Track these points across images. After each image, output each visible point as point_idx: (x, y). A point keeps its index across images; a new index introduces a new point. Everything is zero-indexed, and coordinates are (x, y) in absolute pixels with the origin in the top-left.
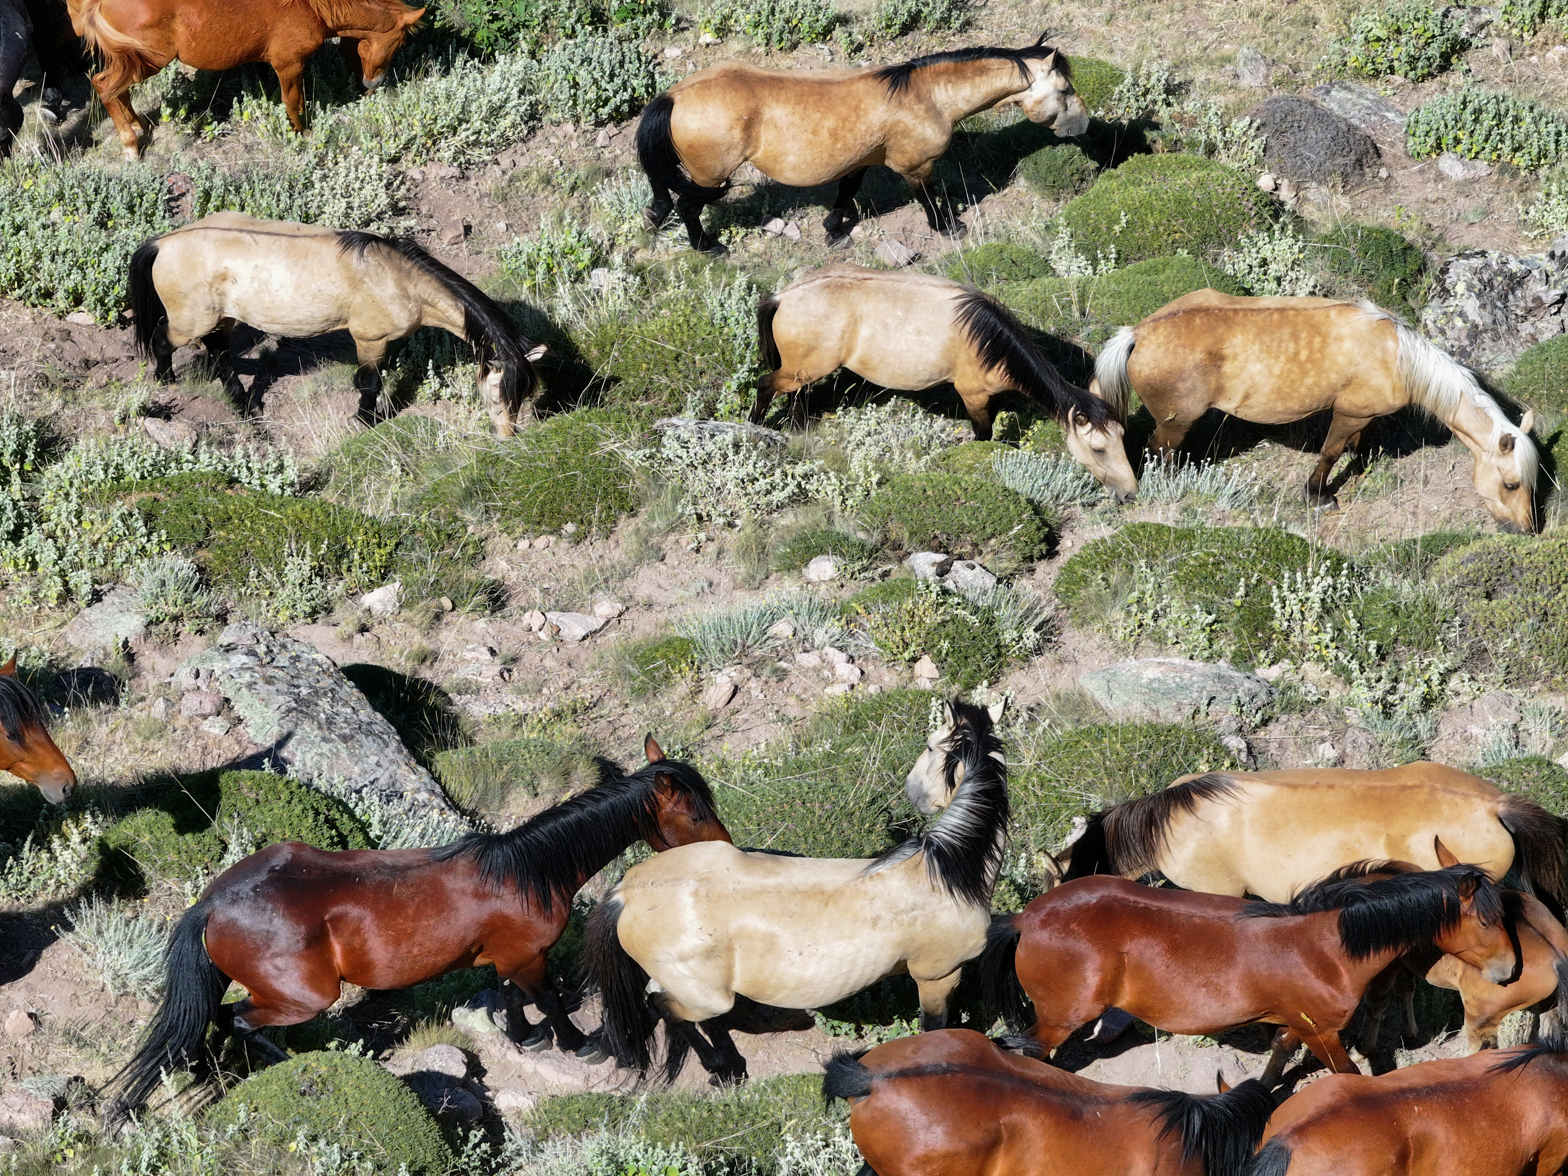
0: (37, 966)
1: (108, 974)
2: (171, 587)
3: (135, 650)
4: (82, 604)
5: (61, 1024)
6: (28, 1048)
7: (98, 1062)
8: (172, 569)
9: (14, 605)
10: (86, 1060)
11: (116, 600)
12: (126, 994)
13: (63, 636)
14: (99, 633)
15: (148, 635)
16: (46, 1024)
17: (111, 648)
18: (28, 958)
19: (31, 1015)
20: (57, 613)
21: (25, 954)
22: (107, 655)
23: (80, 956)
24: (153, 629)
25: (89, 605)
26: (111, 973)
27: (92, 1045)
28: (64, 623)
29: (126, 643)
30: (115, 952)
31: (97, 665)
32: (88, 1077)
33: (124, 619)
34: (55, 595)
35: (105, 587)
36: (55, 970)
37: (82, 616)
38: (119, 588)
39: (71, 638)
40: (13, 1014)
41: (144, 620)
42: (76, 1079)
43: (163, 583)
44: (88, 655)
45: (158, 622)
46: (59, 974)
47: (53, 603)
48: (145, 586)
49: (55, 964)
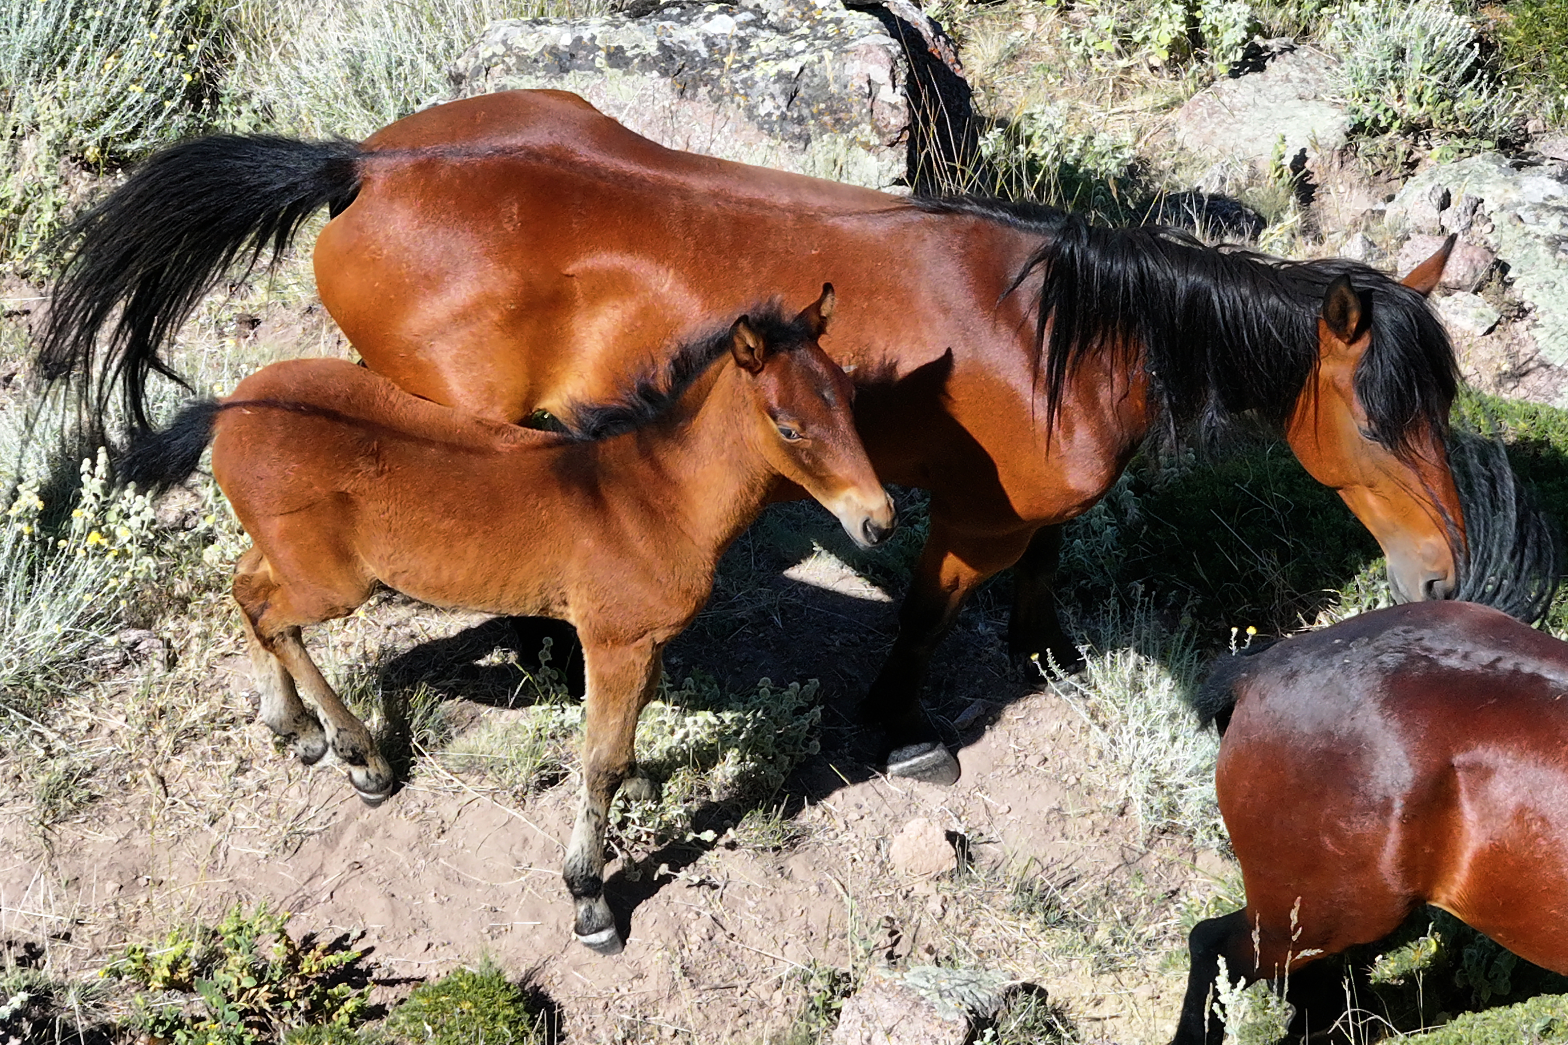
0: (988, 736)
1: (1141, 779)
2: (1415, 64)
3: (1315, 180)
4: (1221, 68)
5: (1015, 870)
6: (934, 905)
7: (1085, 961)
8: (1424, 29)
9: (1079, 49)
10: (1059, 952)
11: (1295, 73)
12: (1170, 830)
13: (1169, 128)
14: (1246, 131)
15: (1347, 152)
16: (983, 864)
17: (1266, 167)
18: (967, 716)
19: (951, 837)
20: (1166, 81)
21: (965, 705)
22: (1254, 176)
23: (1085, 730)
24: (1363, 143)
25: (1234, 74)
26: (1147, 775)
27: (1078, 925)
28: (1174, 104)
29: (1300, 160)
30: (1164, 733)
31: (1230, 192)
32: (1056, 992)
33: (1303, 113)
34: (1166, 40)
35: (1275, 44)
36: (1021, 753)
37: (1218, 93)
38: (1304, 51)
39: (1186, 134)
40: (914, 826)
41: (1346, 121)
42: (1028, 988)
43: (1400, 54)
44: (1217, 169)
45: (1376, 129)
46: (1033, 761)
47: (1160, 57)
48: (1360, 53)
49: (1025, 741)
